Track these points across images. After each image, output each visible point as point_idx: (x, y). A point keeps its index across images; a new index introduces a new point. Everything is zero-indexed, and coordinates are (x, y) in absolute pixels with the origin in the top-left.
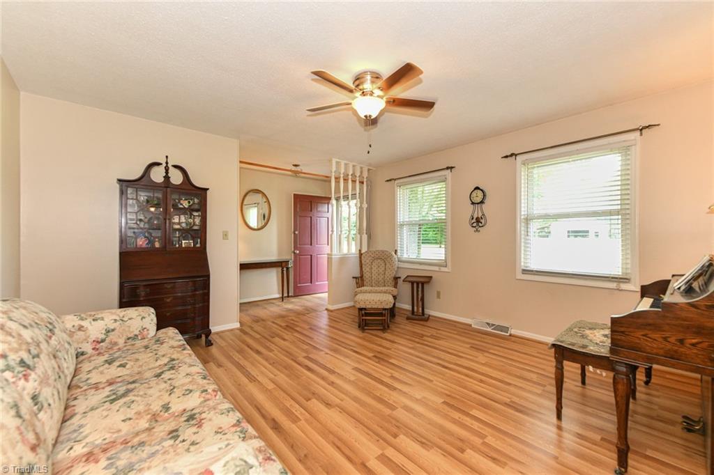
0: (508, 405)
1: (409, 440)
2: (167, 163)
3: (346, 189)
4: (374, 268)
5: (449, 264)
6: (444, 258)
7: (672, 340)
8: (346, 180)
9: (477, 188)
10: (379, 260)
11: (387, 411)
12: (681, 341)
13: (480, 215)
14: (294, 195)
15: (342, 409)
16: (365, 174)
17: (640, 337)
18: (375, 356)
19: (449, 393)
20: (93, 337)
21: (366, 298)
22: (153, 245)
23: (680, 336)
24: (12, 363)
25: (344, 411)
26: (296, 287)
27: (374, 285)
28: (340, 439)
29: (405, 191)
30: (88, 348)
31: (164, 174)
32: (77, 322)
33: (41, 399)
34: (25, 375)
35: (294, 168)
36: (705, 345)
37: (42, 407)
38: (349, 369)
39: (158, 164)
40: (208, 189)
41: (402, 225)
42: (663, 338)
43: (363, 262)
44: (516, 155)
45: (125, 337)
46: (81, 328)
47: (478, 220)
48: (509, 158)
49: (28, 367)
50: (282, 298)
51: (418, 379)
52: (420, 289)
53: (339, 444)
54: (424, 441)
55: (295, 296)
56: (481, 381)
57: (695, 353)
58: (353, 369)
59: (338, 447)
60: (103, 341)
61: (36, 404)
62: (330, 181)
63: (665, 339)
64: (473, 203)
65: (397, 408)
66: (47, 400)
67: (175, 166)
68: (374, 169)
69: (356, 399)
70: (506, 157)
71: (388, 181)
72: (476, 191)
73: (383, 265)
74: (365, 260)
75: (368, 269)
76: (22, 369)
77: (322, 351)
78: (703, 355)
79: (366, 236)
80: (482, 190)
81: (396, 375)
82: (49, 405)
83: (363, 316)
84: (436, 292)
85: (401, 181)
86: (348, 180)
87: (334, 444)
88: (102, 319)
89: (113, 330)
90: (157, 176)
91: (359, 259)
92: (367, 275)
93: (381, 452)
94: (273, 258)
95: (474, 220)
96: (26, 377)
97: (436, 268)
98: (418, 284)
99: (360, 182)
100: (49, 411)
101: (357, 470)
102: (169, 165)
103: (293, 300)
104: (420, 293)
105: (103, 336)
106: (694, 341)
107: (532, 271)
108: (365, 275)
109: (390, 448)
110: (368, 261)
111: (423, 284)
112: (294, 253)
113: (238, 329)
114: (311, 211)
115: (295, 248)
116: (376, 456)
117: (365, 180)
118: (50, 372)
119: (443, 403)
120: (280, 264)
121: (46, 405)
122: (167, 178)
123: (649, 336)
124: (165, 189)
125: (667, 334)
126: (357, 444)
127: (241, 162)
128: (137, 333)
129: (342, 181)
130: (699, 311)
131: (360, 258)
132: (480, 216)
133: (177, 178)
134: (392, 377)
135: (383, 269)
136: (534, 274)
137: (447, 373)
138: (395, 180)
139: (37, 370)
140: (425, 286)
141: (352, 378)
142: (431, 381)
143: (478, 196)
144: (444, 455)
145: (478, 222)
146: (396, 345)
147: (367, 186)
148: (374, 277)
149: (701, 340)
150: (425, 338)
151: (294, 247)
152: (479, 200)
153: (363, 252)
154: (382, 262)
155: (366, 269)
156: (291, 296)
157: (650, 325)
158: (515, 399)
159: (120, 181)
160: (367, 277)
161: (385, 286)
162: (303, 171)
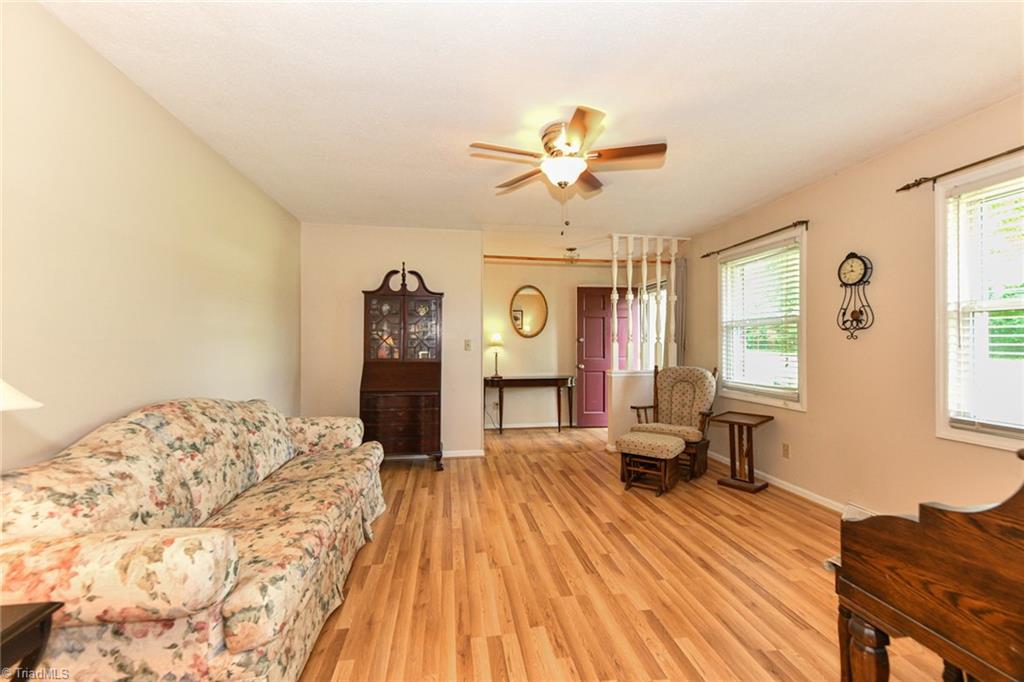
0: (764, 655)
1: (546, 636)
2: (404, 270)
3: (652, 275)
4: (676, 396)
5: (804, 398)
6: (796, 386)
7: (937, 590)
8: (652, 262)
9: (852, 256)
10: (685, 384)
11: (554, 593)
12: (954, 598)
13: (858, 306)
14: (579, 288)
15: (504, 574)
16: (674, 250)
17: (884, 570)
18: (610, 525)
19: (668, 601)
20: (309, 440)
21: (632, 439)
22: (392, 356)
23: (952, 586)
24: (185, 445)
25: (504, 576)
26: (581, 415)
27: (673, 421)
28: (471, 604)
29: (735, 270)
30: (305, 448)
31: (401, 282)
32: (301, 425)
33: (201, 475)
34: (192, 455)
35: (569, 254)
36: (998, 618)
37: (202, 481)
38: (558, 530)
39: (396, 272)
40: (442, 294)
41: (730, 328)
42: (921, 582)
43: (658, 385)
44: (934, 180)
45: (333, 445)
46: (301, 430)
47: (857, 316)
48: (913, 190)
49: (198, 450)
50: (559, 428)
51: (642, 568)
52: (745, 436)
53: (465, 608)
54: (564, 644)
55: (580, 427)
56: (753, 606)
57: (977, 632)
58: (564, 533)
59: (460, 611)
60: (316, 445)
61: (197, 478)
62: (611, 267)
63: (926, 585)
64: (845, 285)
65: (571, 594)
66: (207, 477)
67: (412, 272)
68: (689, 239)
69: (531, 569)
70: (907, 187)
71: (704, 256)
72: (850, 261)
73: (691, 391)
74: (664, 384)
75: (666, 397)
76: (190, 450)
77: (549, 501)
78: (993, 641)
79: (676, 345)
80: (860, 258)
81: (616, 556)
82: (209, 482)
83: (629, 465)
84: (781, 447)
85: (728, 253)
86: (655, 262)
87: (461, 605)
88: (317, 424)
89: (324, 436)
90: (395, 284)
91: (653, 379)
92: (663, 406)
93: (500, 634)
94: (552, 373)
95: (848, 316)
96: (193, 457)
97: (779, 403)
98: (741, 426)
99: (662, 262)
100: (208, 486)
101: (457, 640)
102: (406, 272)
103: (575, 432)
104: (745, 442)
105: (316, 440)
106: (978, 604)
107: (973, 423)
108: (660, 405)
109: (515, 635)
110: (665, 384)
111: (750, 428)
112: (579, 368)
113: (481, 458)
114: (604, 308)
115: (580, 361)
116: (489, 635)
117: (673, 259)
118: (219, 458)
119: (645, 612)
120: (556, 383)
121: (205, 481)
122: (404, 285)
123: (898, 571)
124: (402, 297)
125: (929, 577)
126: (482, 615)
127: (485, 256)
128: (342, 441)
129: (645, 265)
130: (985, 536)
131: (655, 378)
132: (857, 309)
133: (413, 285)
134: (607, 558)
135: (690, 398)
136: (977, 431)
137: (700, 575)
138: (718, 252)
139: (205, 454)
140: (755, 432)
141: (551, 542)
142: (659, 577)
143: (855, 270)
144: (572, 671)
145: (856, 321)
146: (658, 517)
147: (677, 267)
148: (675, 409)
149: (989, 606)
150: (721, 518)
151: (579, 359)
152: (854, 277)
153: (660, 369)
154: (687, 387)
155: (663, 397)
156: (575, 427)
157: (898, 548)
158: (790, 653)
159: (363, 292)
160: (664, 408)
161: (691, 425)
162: (581, 257)
